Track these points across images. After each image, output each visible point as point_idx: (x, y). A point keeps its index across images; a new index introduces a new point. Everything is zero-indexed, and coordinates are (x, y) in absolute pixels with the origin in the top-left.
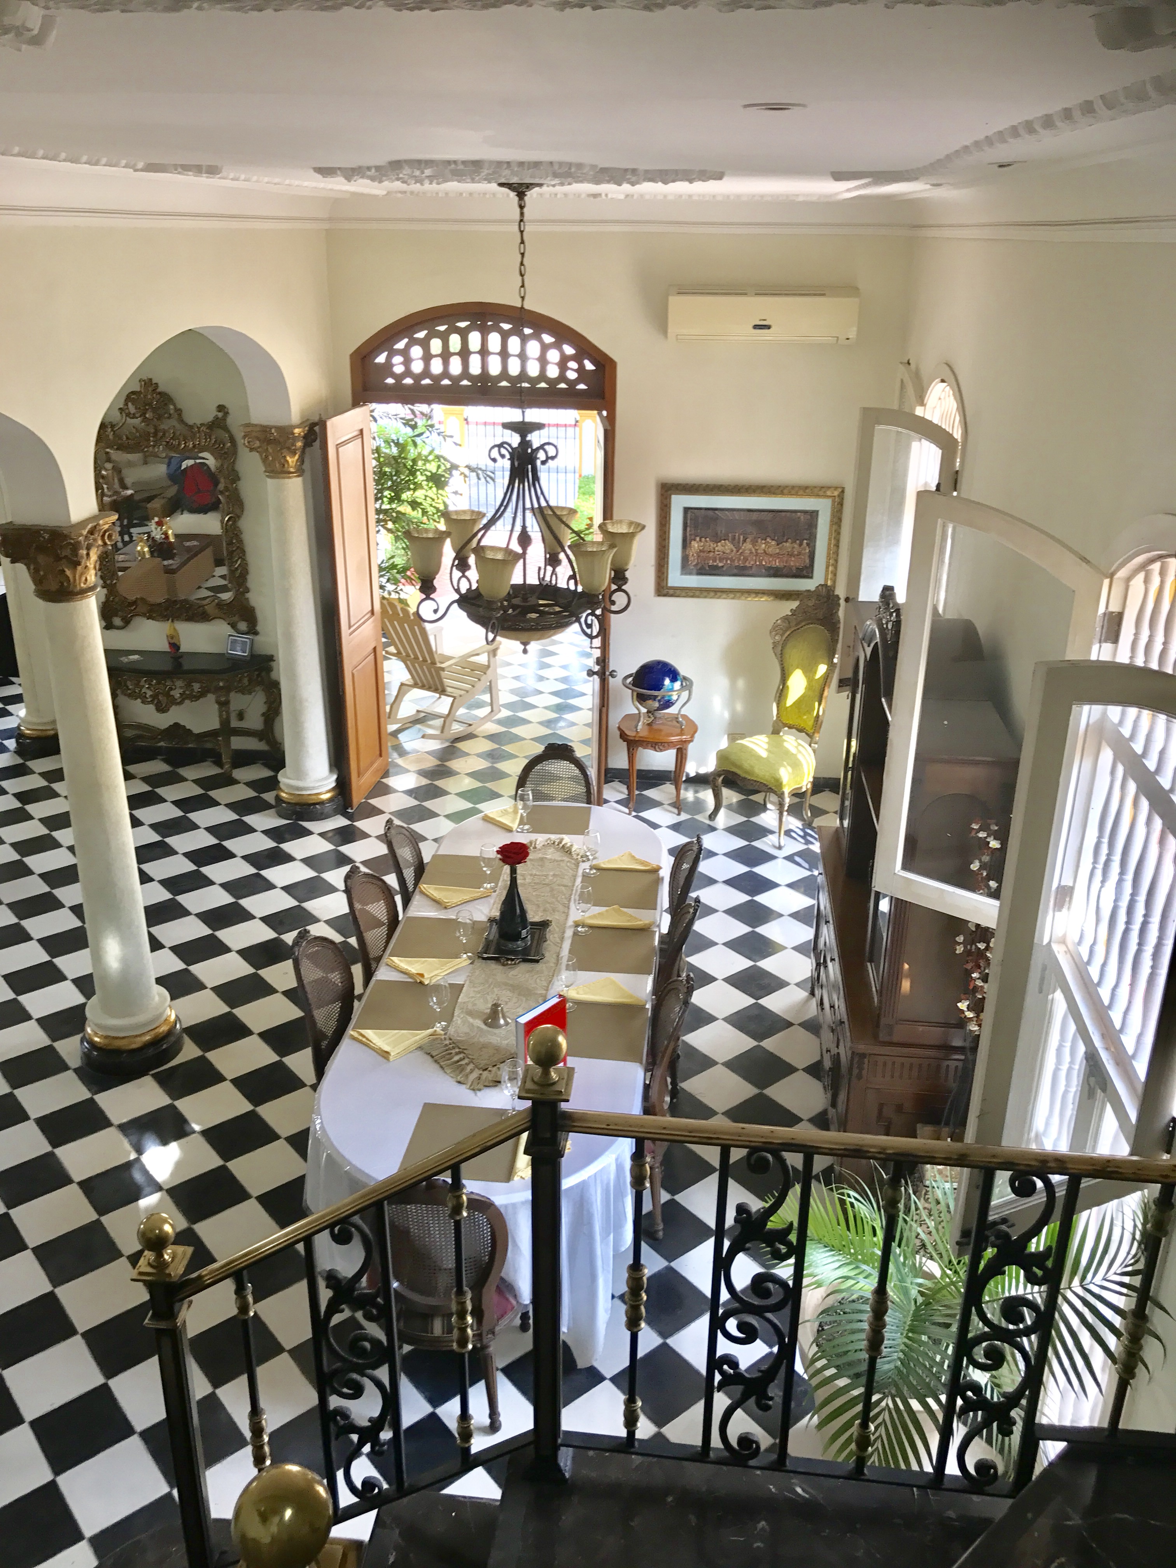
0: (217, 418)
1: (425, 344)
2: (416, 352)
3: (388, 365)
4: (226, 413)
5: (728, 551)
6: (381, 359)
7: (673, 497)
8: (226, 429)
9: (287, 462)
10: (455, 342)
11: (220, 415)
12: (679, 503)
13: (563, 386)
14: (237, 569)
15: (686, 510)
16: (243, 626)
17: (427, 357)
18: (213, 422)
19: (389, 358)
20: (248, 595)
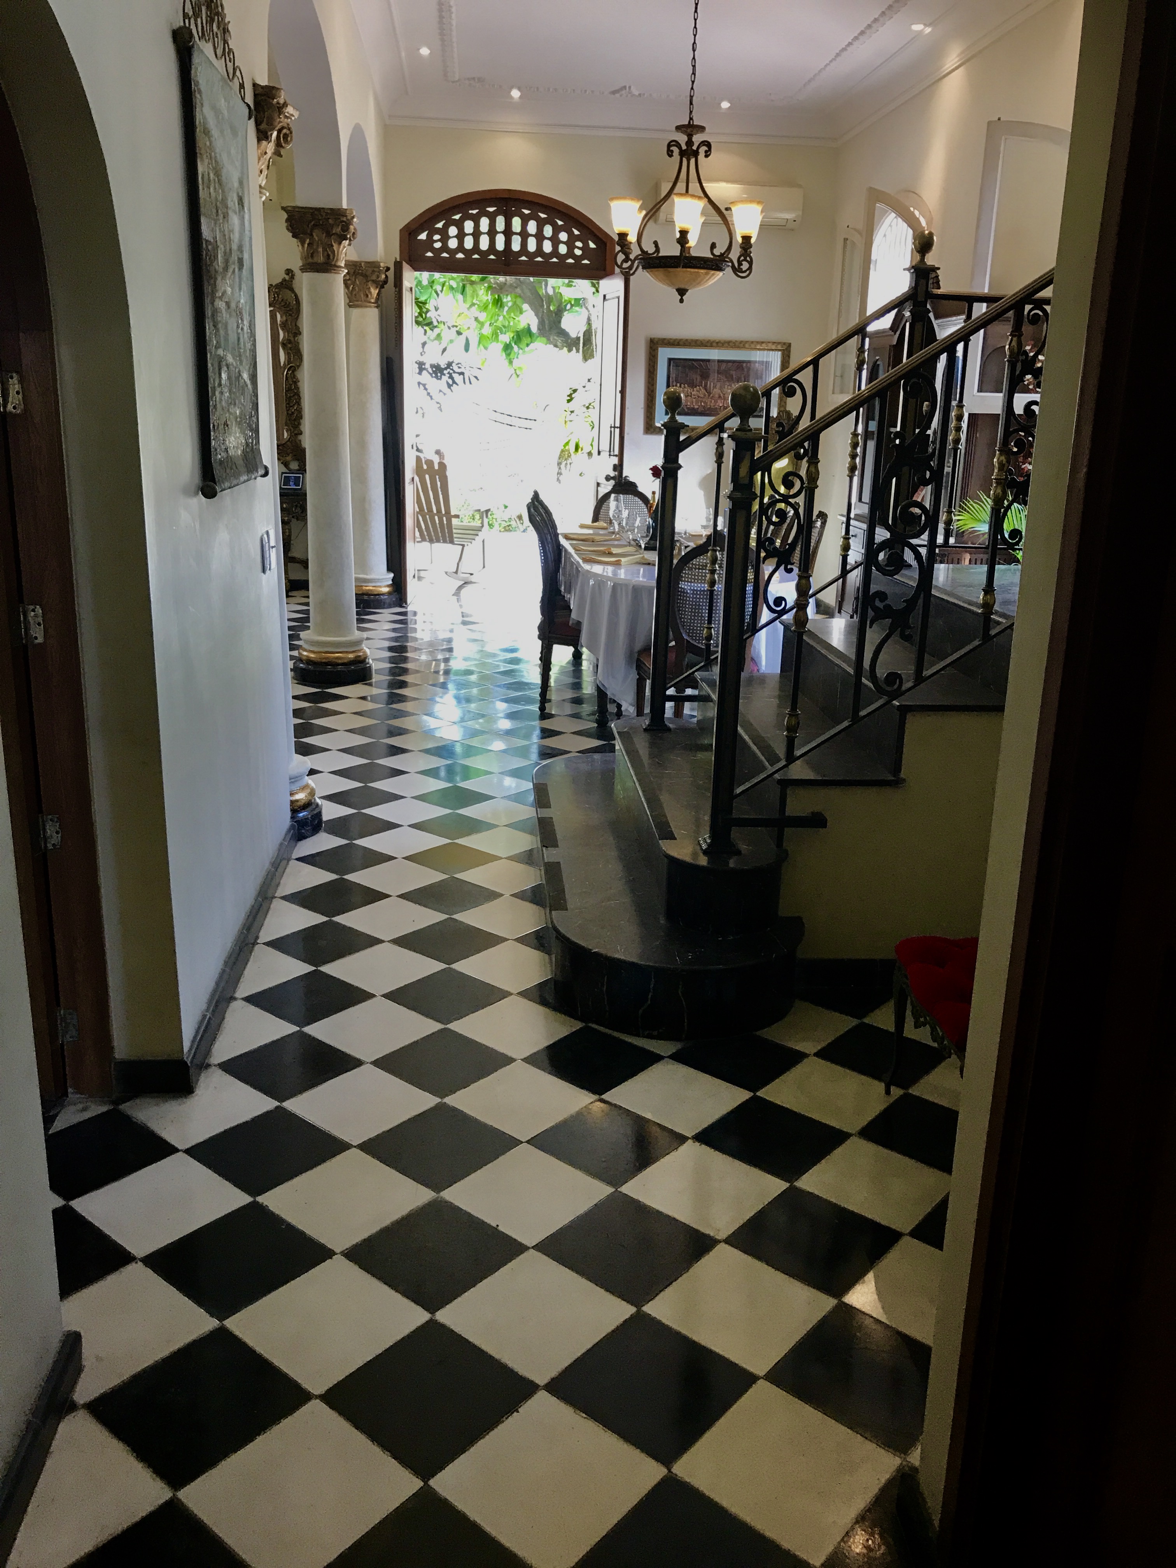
0: (284, 280)
1: (460, 225)
2: (453, 231)
3: (430, 241)
4: (293, 277)
5: (702, 396)
6: (423, 236)
7: (660, 349)
8: (292, 290)
9: (371, 293)
10: (484, 223)
11: (287, 278)
12: (664, 354)
13: (570, 261)
14: (293, 413)
15: (670, 360)
16: (294, 466)
17: (461, 236)
18: (281, 283)
19: (430, 236)
20: (300, 437)
